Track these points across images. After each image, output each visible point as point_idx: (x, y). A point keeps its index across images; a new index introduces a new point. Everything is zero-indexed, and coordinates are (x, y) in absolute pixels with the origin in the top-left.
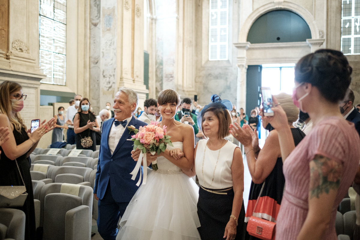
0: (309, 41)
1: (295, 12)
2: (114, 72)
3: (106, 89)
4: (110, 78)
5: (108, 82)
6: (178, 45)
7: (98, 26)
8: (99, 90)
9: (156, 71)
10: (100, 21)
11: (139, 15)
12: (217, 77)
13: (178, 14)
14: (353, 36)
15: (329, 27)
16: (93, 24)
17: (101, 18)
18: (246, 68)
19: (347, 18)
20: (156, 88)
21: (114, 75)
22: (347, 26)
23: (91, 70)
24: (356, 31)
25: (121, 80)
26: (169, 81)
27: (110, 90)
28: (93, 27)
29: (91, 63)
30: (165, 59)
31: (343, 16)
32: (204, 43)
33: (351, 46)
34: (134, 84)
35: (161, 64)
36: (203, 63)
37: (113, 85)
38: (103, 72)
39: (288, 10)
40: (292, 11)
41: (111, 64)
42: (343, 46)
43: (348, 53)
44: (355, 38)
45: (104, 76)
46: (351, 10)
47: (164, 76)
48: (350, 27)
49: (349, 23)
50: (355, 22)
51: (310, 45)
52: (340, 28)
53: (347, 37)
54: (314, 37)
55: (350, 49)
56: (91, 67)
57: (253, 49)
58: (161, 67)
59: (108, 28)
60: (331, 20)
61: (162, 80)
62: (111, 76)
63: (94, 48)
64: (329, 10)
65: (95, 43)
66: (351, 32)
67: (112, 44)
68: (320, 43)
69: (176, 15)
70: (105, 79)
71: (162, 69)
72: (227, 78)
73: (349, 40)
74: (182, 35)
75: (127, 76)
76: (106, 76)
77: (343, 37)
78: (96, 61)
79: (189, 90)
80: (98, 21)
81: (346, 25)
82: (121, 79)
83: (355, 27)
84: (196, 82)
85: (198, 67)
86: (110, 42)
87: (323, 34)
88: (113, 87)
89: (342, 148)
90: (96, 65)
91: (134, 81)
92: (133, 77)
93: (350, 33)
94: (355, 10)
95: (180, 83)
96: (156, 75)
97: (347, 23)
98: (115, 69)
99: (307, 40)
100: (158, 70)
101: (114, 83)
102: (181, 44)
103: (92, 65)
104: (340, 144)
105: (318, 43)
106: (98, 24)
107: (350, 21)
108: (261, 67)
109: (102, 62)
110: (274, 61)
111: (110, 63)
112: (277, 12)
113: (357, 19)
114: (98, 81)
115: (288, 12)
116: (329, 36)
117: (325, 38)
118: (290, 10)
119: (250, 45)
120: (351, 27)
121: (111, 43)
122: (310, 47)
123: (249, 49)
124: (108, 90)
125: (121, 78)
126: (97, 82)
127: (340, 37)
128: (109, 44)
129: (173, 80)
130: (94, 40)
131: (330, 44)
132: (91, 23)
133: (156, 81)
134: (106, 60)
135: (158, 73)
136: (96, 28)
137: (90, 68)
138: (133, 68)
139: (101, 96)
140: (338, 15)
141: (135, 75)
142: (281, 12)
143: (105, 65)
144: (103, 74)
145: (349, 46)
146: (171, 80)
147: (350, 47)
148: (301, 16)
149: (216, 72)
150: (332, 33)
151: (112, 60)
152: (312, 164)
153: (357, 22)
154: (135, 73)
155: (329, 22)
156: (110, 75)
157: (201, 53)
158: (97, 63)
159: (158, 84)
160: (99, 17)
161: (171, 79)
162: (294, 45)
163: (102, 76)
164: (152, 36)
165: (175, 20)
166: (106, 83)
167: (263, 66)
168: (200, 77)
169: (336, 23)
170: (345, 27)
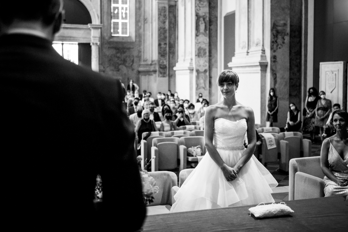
0: (90, 25)
14: (120, 21)
15: (102, 12)
19: (116, 5)
22: (116, 12)
24: (122, 16)
31: (113, 3)
33: (119, 29)
42: (113, 28)
43: (117, 34)
44: (122, 22)
48: (118, 13)
50: (122, 10)
51: (91, 28)
52: (110, 13)
53: (116, 21)
54: (94, 22)
55: (118, 31)
73: (118, 23)
77: (113, 21)
83: (122, 13)
93: (118, 18)
97: (116, 10)
99: (88, 24)
105: (98, 27)
107: (118, 8)
110: (60, 39)
113: (123, 7)
116: (102, 19)
122: (90, 30)
127: (111, 20)
155: (102, 7)
162: (78, 27)
169: (107, 9)
170: (114, 13)
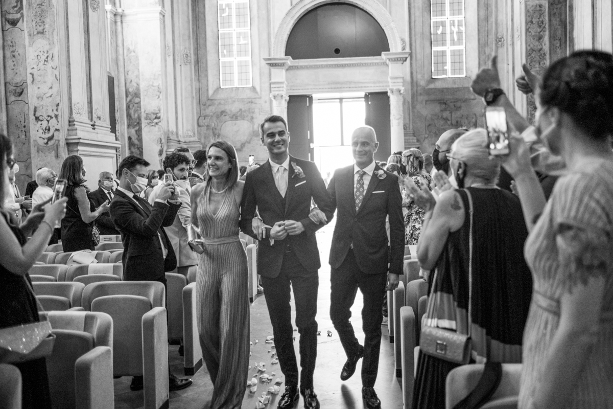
0: (385, 55)
1: (361, 7)
2: (57, 110)
3: (41, 142)
4: (48, 121)
5: (46, 130)
6: (166, 61)
7: (19, 25)
8: (29, 143)
9: (128, 108)
10: (22, 16)
11: (95, 6)
12: (235, 117)
13: (163, 6)
14: (448, 48)
15: (413, 33)
16: (8, 21)
17: (25, 11)
18: (286, 100)
19: (439, 19)
20: (130, 138)
21: (56, 116)
22: (439, 32)
23: (9, 106)
24: (452, 40)
25: (69, 125)
26: (153, 124)
27: (50, 143)
28: (8, 26)
29: (8, 94)
30: (142, 86)
31: (434, 16)
32: (211, 58)
33: (447, 64)
34: (93, 131)
35: (137, 95)
36: (211, 92)
37: (56, 134)
38: (35, 111)
39: (351, 3)
40: (356, 5)
41: (51, 96)
42: (435, 63)
43: (443, 74)
44: (451, 51)
45: (37, 119)
46: (445, 6)
47: (143, 115)
48: (443, 34)
49: (442, 26)
50: (451, 26)
51: (387, 62)
52: (429, 34)
53: (440, 48)
54: (393, 49)
55: (445, 68)
56: (9, 101)
57: (297, 68)
58: (137, 100)
59: (40, 29)
60: (415, 21)
61: (139, 123)
62: (51, 118)
63: (14, 65)
64: (412, 5)
65: (14, 56)
66: (446, 41)
67: (49, 58)
68: (403, 58)
69: (159, 8)
70: (40, 123)
71: (139, 103)
72: (252, 118)
73: (443, 54)
74: (171, 44)
75: (81, 117)
76: (41, 118)
77: (434, 49)
78: (19, 90)
79: (188, 140)
80: (19, 15)
81: (439, 30)
82: (71, 122)
83: (452, 33)
84: (199, 125)
85: (203, 101)
86: (46, 55)
87: (404, 45)
88: (55, 138)
89: (603, 208)
90: (20, 98)
91: (93, 125)
92: (92, 120)
93: (444, 44)
94: (450, 6)
95: (172, 128)
96: (129, 116)
97: (439, 27)
98: (58, 105)
99: (383, 53)
100: (131, 106)
101: (57, 130)
102: (170, 60)
103: (12, 98)
104: (598, 202)
105: (400, 58)
106: (18, 21)
107: (443, 24)
108: (311, 98)
109: (32, 92)
111: (49, 95)
112: (333, 6)
113: (454, 21)
114: (25, 127)
115: (352, 7)
116: (413, 48)
117: (408, 50)
118: (353, 4)
119: (291, 62)
120: (445, 34)
121: (47, 57)
122: (387, 65)
123: (290, 68)
124: (47, 143)
125: (69, 122)
126: (23, 129)
127: (430, 48)
128: (44, 58)
129: (160, 124)
130: (13, 52)
131: (416, 60)
132: (4, 20)
133: (129, 126)
134: (39, 88)
135: (132, 112)
136: (16, 29)
137: (7, 104)
138: (90, 102)
139: (32, 156)
140: (426, 13)
141: (94, 116)
142: (340, 6)
143: (38, 98)
144: (35, 115)
145: (444, 63)
146: (157, 123)
147: (446, 66)
148: (371, 14)
149: (234, 108)
150: (418, 42)
151: (51, 88)
152: (560, 240)
153: (454, 26)
154: (94, 111)
155: (413, 24)
156: (48, 116)
157: (207, 76)
158: (21, 94)
159: (133, 131)
160: (21, 8)
161: (156, 121)
162: (363, 62)
163: (32, 118)
164: (117, 46)
165: (158, 16)
166: (41, 131)
167: (315, 96)
168: (205, 117)
169: (423, 26)
170: (437, 34)
